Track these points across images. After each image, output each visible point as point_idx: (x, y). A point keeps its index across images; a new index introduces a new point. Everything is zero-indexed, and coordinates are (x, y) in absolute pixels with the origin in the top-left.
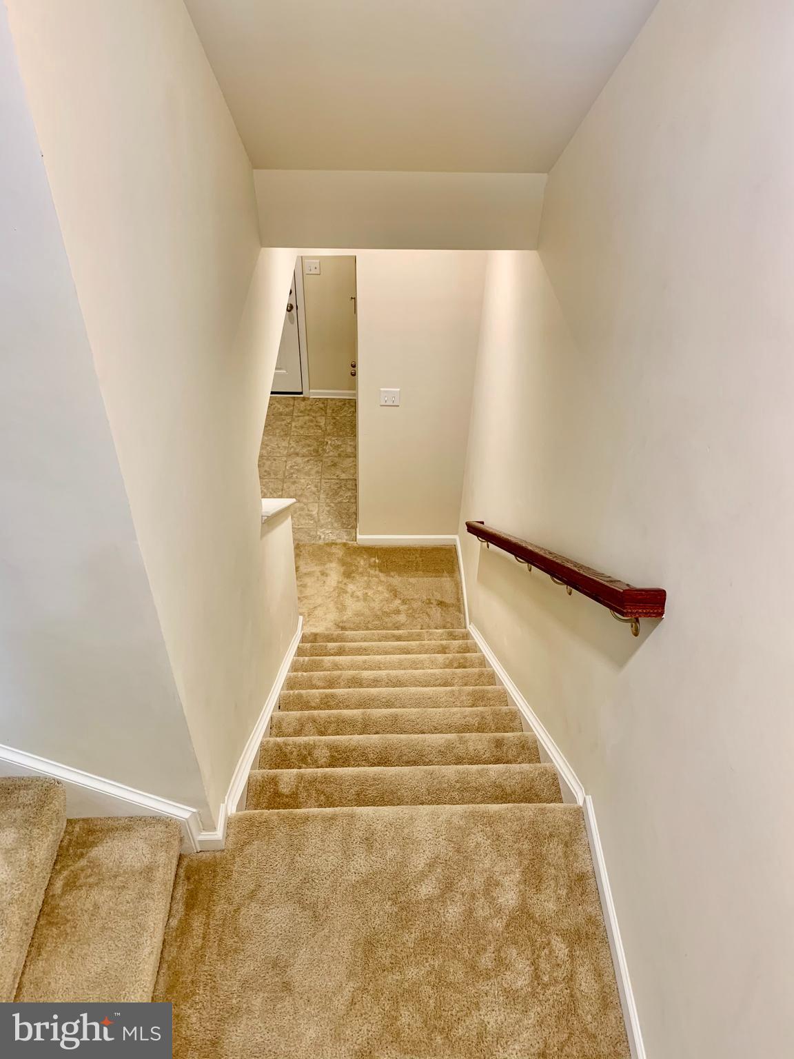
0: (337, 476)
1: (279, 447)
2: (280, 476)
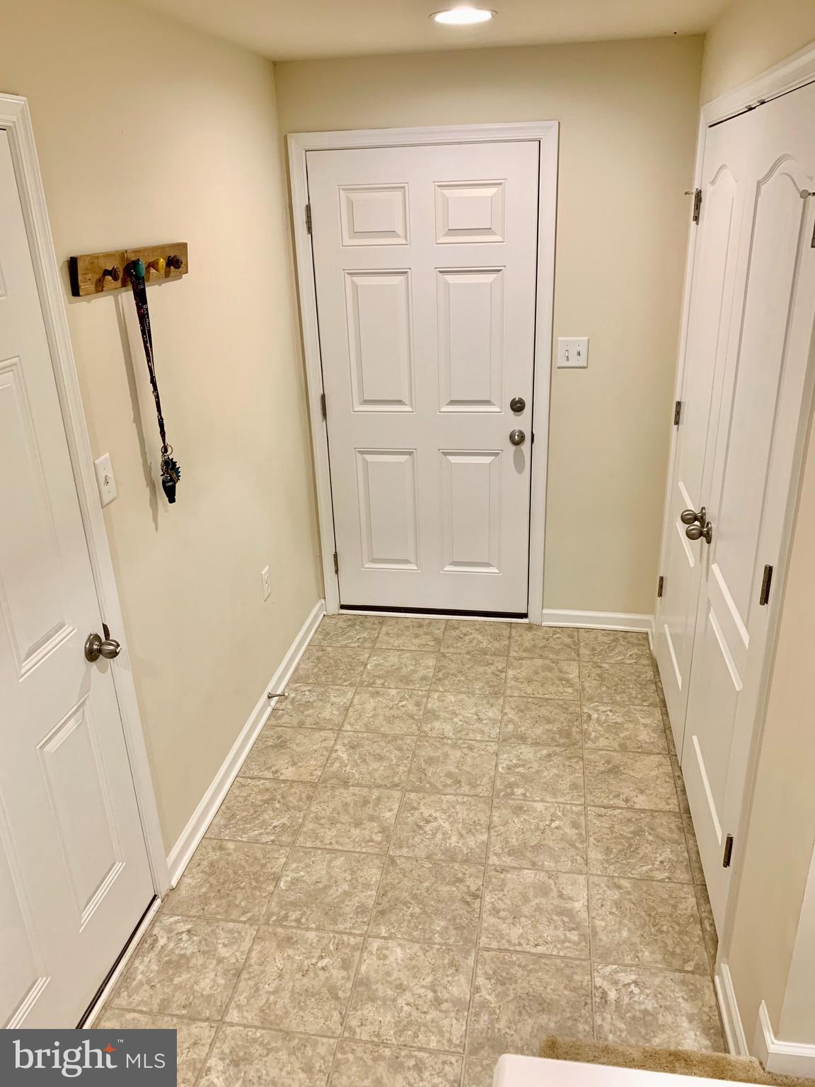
0: (627, 801)
1: (480, 720)
2: (483, 790)
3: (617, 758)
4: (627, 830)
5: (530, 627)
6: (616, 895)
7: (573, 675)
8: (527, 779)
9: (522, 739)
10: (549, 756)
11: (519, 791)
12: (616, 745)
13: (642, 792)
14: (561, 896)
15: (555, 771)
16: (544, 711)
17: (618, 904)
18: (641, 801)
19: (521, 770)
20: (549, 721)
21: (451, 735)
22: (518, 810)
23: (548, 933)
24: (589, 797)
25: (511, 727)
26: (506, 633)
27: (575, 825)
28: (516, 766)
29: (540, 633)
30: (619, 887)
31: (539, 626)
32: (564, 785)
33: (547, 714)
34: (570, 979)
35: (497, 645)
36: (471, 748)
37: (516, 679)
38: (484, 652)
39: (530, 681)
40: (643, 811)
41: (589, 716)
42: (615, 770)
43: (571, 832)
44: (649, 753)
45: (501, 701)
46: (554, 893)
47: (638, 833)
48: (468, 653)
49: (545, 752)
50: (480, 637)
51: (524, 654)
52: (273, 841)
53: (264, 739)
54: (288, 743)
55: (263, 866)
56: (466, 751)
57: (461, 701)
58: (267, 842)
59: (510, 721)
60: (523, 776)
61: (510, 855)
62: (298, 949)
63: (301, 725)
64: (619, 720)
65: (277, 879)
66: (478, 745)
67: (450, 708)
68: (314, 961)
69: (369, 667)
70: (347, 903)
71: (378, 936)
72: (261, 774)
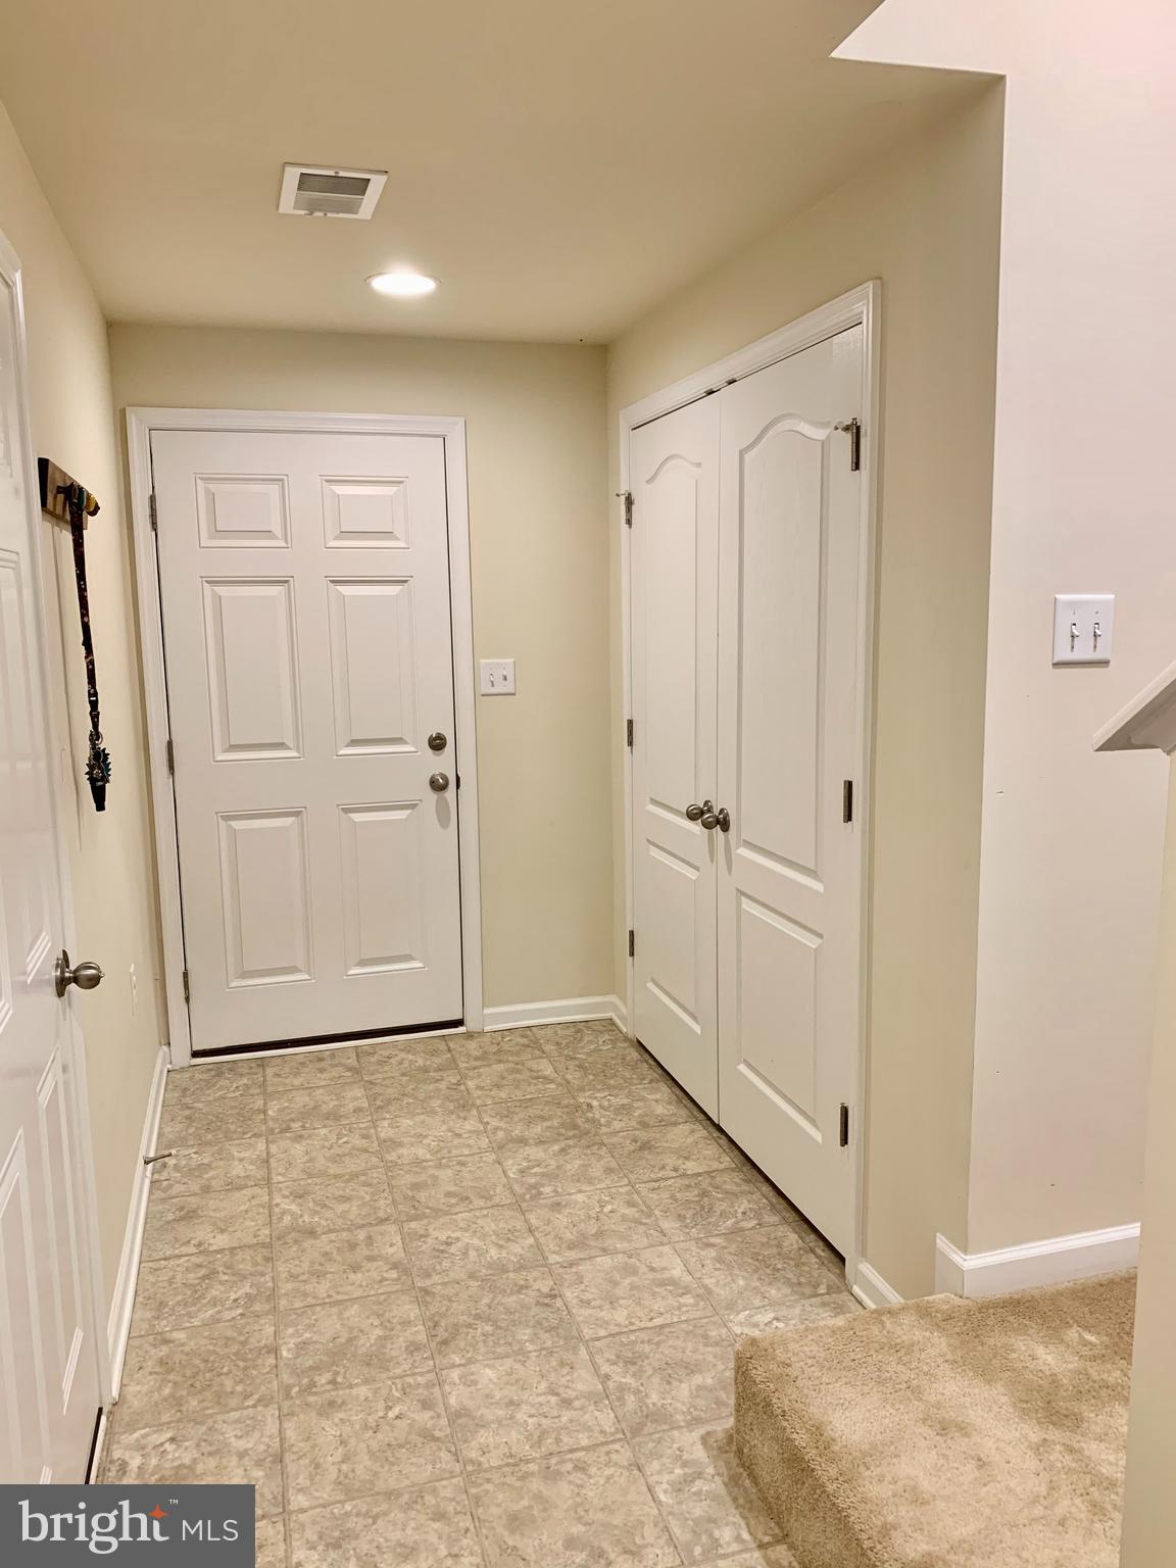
0: (675, 1170)
1: (458, 1135)
3: (643, 1135)
4: (692, 1195)
5: (469, 1035)
6: (713, 1253)
7: (549, 1071)
8: (551, 1177)
9: (523, 1141)
10: (563, 1150)
11: (547, 1190)
12: (634, 1124)
13: (687, 1158)
14: (652, 1269)
15: (579, 1162)
16: (531, 1112)
17: (719, 1260)
18: (691, 1167)
19: (536, 1170)
20: (543, 1118)
21: (428, 1156)
22: (557, 1207)
23: (659, 1305)
24: (633, 1177)
25: (500, 1134)
26: (442, 1046)
27: (631, 1204)
28: (529, 1168)
29: (486, 1039)
30: (712, 1245)
31: (482, 1033)
32: (597, 1170)
33: (539, 1112)
34: (706, 1337)
35: (437, 1060)
36: (463, 1164)
37: (478, 1087)
38: (425, 1070)
39: (498, 1086)
40: (699, 1174)
41: (590, 1106)
42: (646, 1146)
43: (630, 1212)
44: (675, 1124)
45: (474, 1112)
46: (643, 1269)
47: (704, 1194)
48: (404, 1075)
49: (556, 1147)
50: (410, 1057)
51: (477, 1063)
52: (242, 1315)
53: (158, 1216)
54: (199, 1211)
55: (244, 1343)
56: (458, 1168)
57: (423, 1122)
58: (234, 1318)
59: (497, 1129)
60: (543, 1175)
61: (570, 1249)
62: (351, 1409)
63: (206, 1189)
64: (625, 1101)
65: (274, 1350)
66: (469, 1159)
67: (413, 1132)
68: (381, 1414)
69: (270, 1113)
70: (389, 1346)
71: (454, 1366)
72: (177, 1251)
